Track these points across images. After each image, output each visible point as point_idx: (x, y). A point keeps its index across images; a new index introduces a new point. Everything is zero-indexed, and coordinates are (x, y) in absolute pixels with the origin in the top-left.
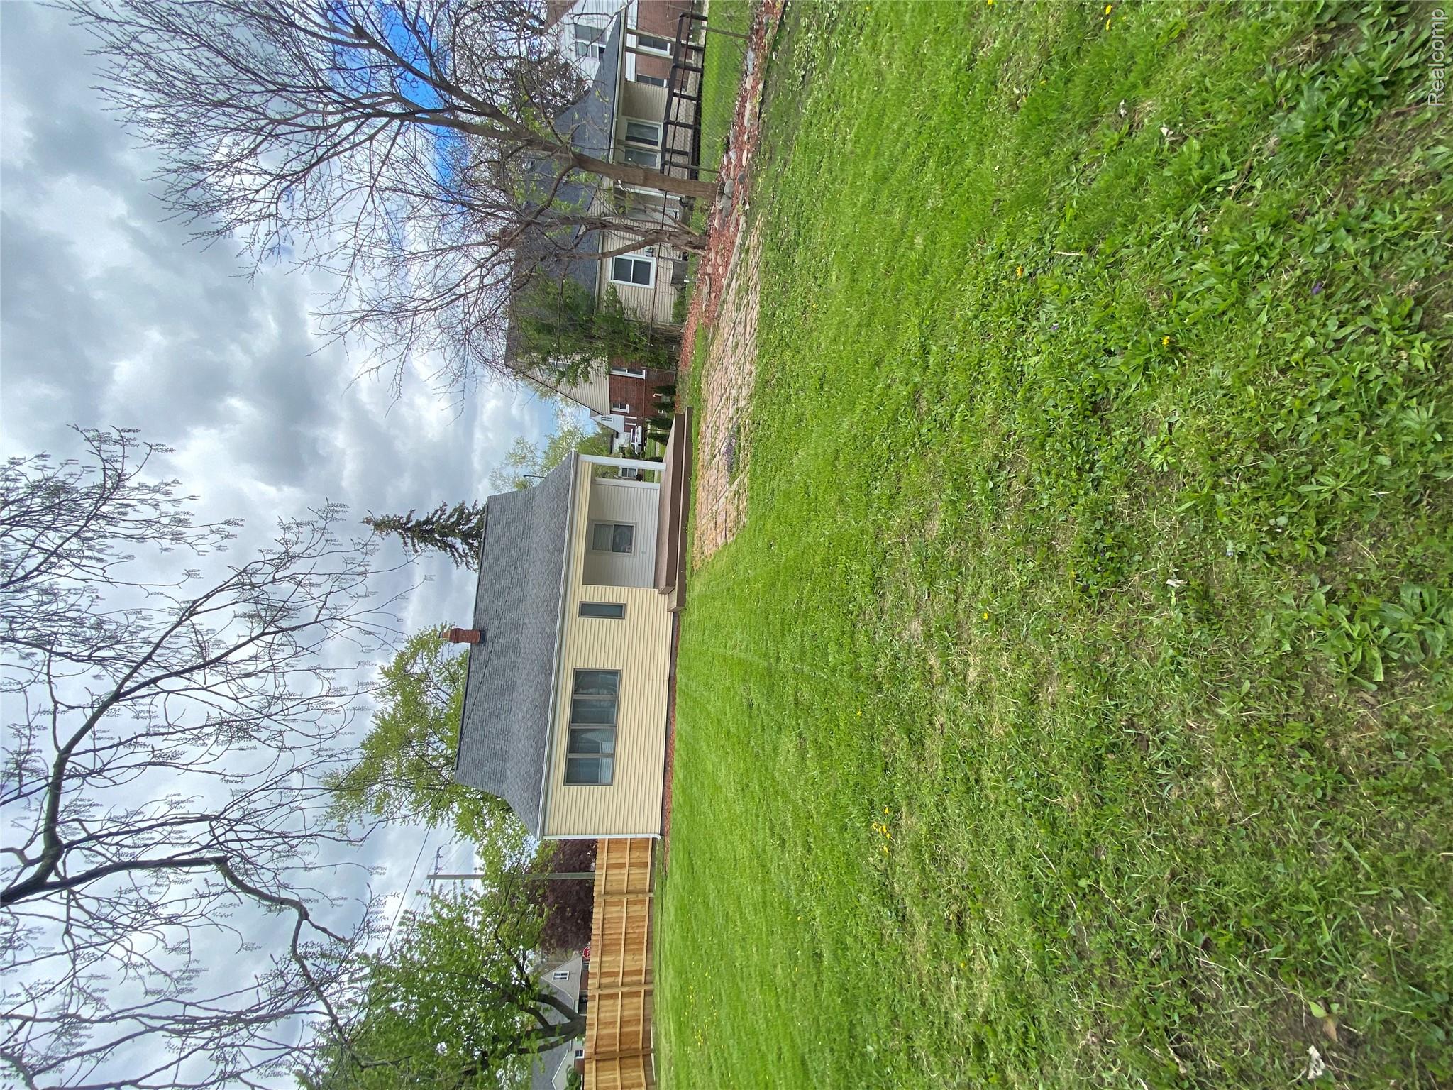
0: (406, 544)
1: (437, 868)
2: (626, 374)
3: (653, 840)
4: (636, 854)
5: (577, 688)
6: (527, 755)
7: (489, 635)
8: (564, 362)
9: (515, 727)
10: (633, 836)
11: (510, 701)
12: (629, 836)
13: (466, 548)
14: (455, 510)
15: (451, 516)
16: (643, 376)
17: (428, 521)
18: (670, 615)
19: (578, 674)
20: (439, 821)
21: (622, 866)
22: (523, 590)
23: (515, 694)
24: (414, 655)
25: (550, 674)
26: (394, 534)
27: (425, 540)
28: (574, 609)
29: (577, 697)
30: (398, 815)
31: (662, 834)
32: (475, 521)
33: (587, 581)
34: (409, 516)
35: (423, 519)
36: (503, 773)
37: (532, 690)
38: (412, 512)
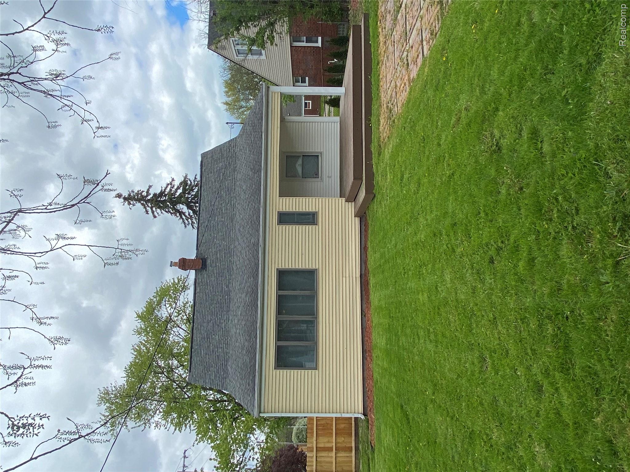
0: (147, 212)
1: (184, 466)
2: (304, 44)
3: (356, 419)
4: (341, 439)
5: (281, 286)
6: (243, 349)
7: (208, 262)
8: (252, 32)
9: (233, 331)
10: (338, 415)
11: (228, 311)
12: (334, 415)
13: (191, 212)
14: (181, 184)
15: (178, 188)
16: (319, 44)
17: (162, 194)
18: (357, 220)
19: (282, 274)
20: (184, 428)
21: (330, 449)
22: (232, 221)
23: (231, 305)
24: (159, 303)
25: (257, 275)
26: (138, 205)
27: (160, 208)
28: (273, 218)
29: (281, 293)
30: (152, 421)
31: (365, 414)
32: (196, 190)
33: (282, 194)
34: (148, 190)
35: (158, 192)
36: (226, 371)
37: (243, 295)
38: (150, 187)
